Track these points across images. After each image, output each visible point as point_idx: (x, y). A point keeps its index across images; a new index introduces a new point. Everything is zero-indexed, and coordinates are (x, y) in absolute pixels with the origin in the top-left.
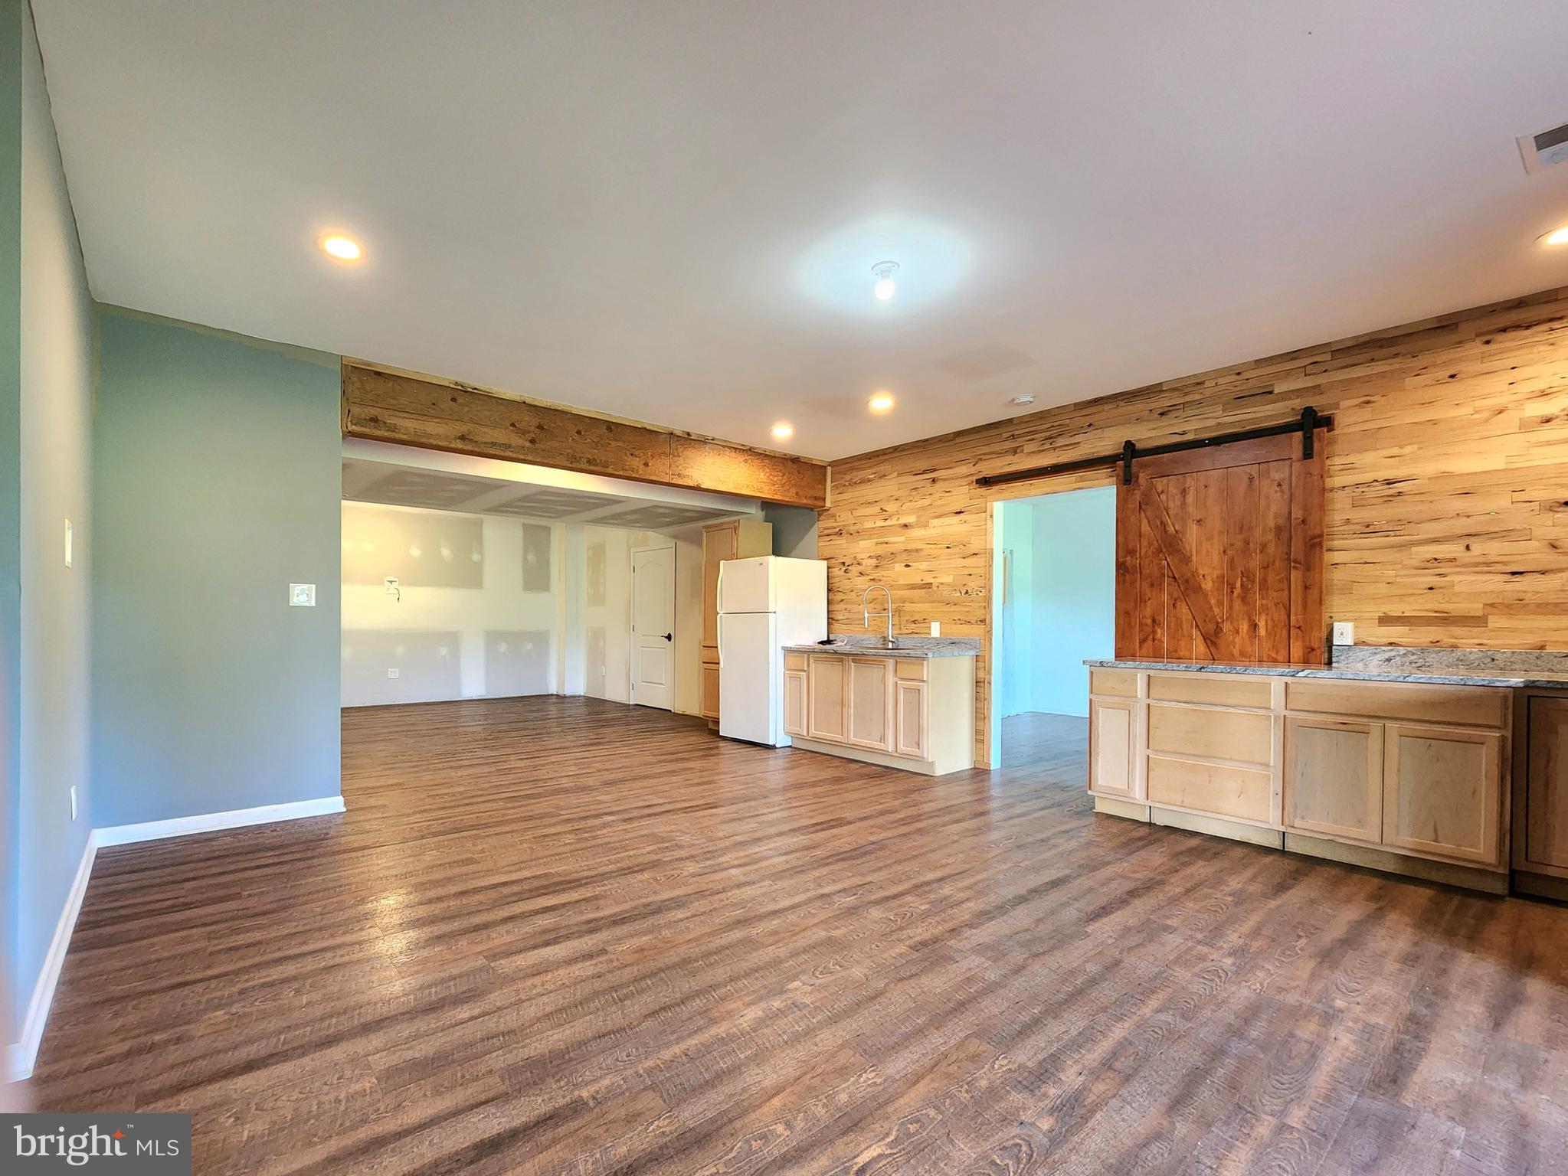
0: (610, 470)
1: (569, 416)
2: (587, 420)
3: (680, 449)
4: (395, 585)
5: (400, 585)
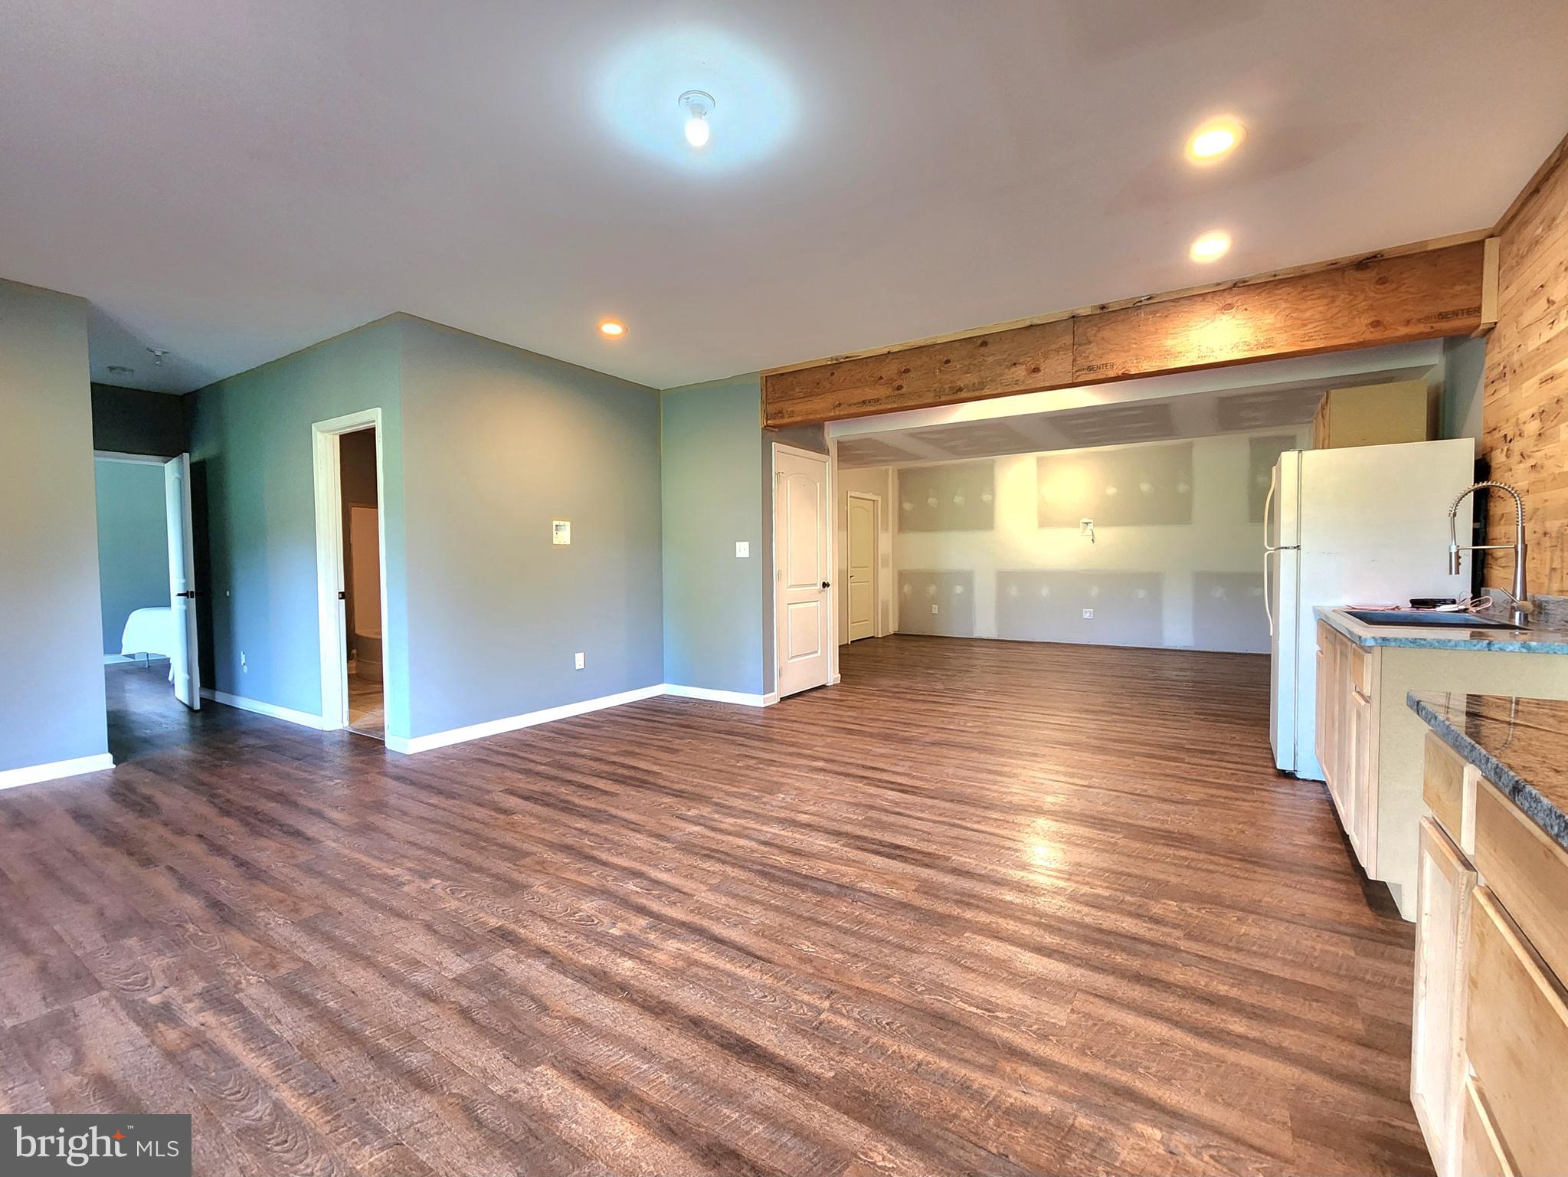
0: (987, 392)
1: (938, 347)
2: (957, 345)
3: (1091, 332)
4: (1091, 526)
5: (1095, 526)
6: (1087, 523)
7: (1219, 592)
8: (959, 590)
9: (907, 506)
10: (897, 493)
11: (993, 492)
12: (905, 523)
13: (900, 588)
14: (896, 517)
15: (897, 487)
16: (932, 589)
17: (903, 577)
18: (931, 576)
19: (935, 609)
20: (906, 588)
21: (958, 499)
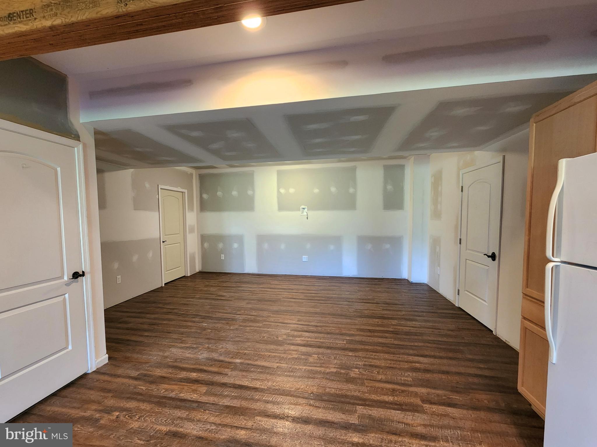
4: (306, 210)
5: (308, 210)
6: (304, 209)
7: (369, 246)
8: (236, 245)
9: (205, 196)
10: (198, 189)
11: (253, 190)
12: (203, 207)
13: (202, 244)
14: (199, 202)
15: (198, 184)
16: (221, 245)
17: (203, 238)
18: (220, 238)
19: (223, 257)
20: (206, 245)
21: (234, 193)
